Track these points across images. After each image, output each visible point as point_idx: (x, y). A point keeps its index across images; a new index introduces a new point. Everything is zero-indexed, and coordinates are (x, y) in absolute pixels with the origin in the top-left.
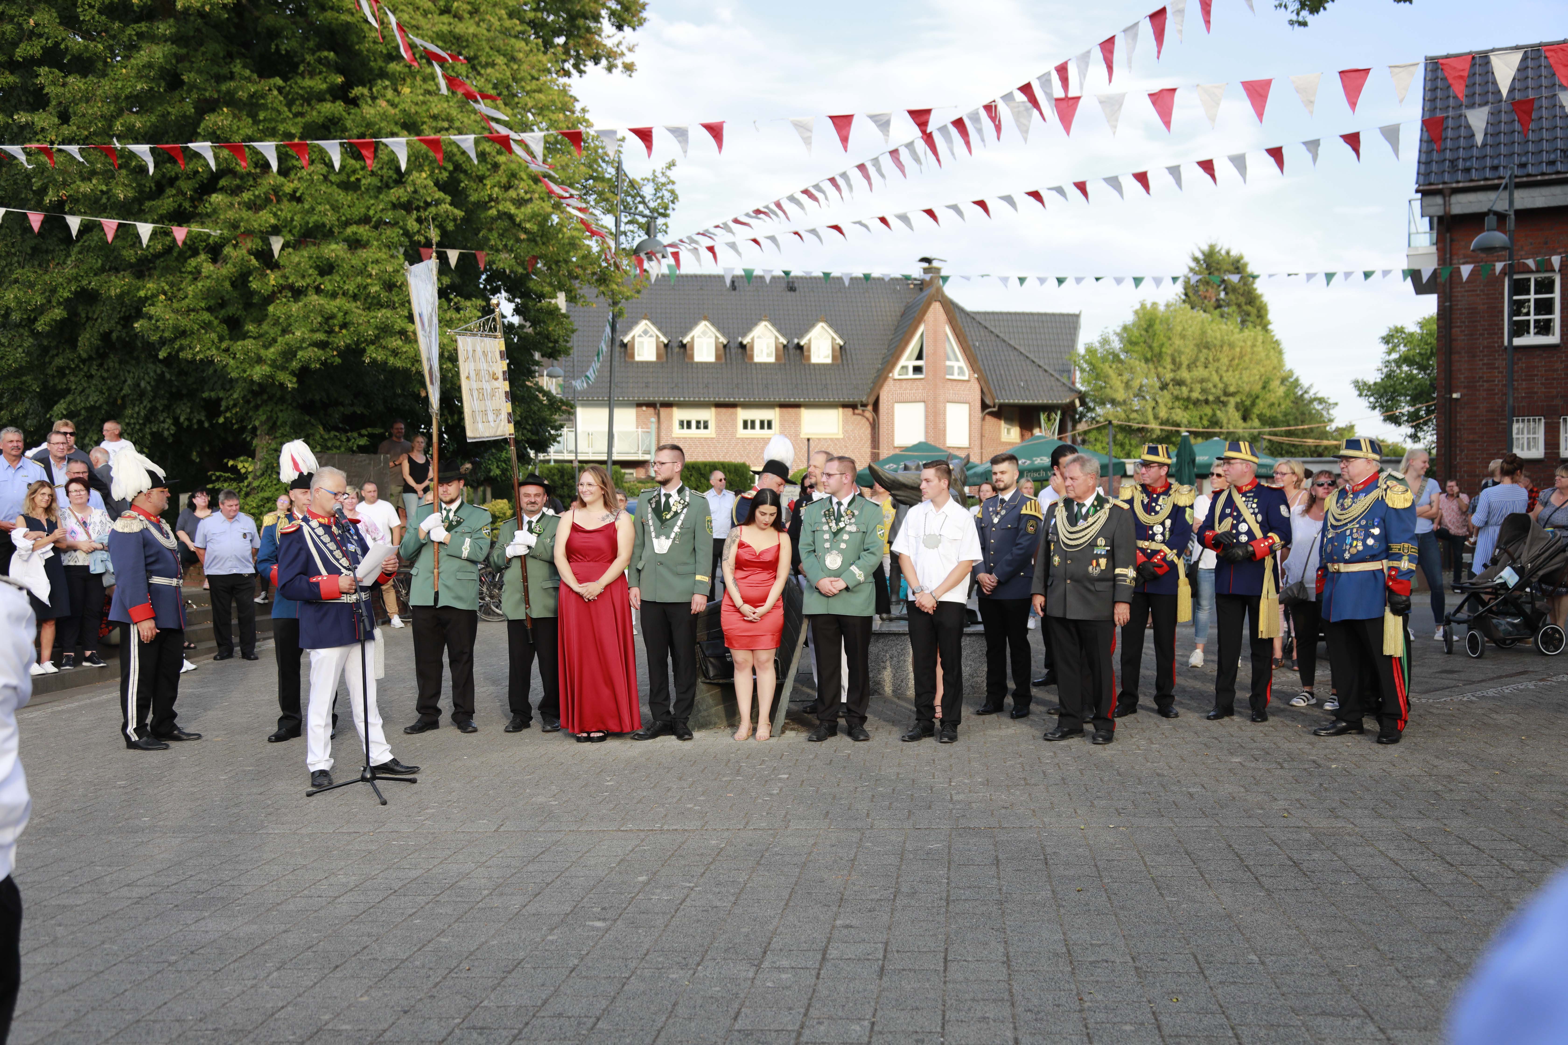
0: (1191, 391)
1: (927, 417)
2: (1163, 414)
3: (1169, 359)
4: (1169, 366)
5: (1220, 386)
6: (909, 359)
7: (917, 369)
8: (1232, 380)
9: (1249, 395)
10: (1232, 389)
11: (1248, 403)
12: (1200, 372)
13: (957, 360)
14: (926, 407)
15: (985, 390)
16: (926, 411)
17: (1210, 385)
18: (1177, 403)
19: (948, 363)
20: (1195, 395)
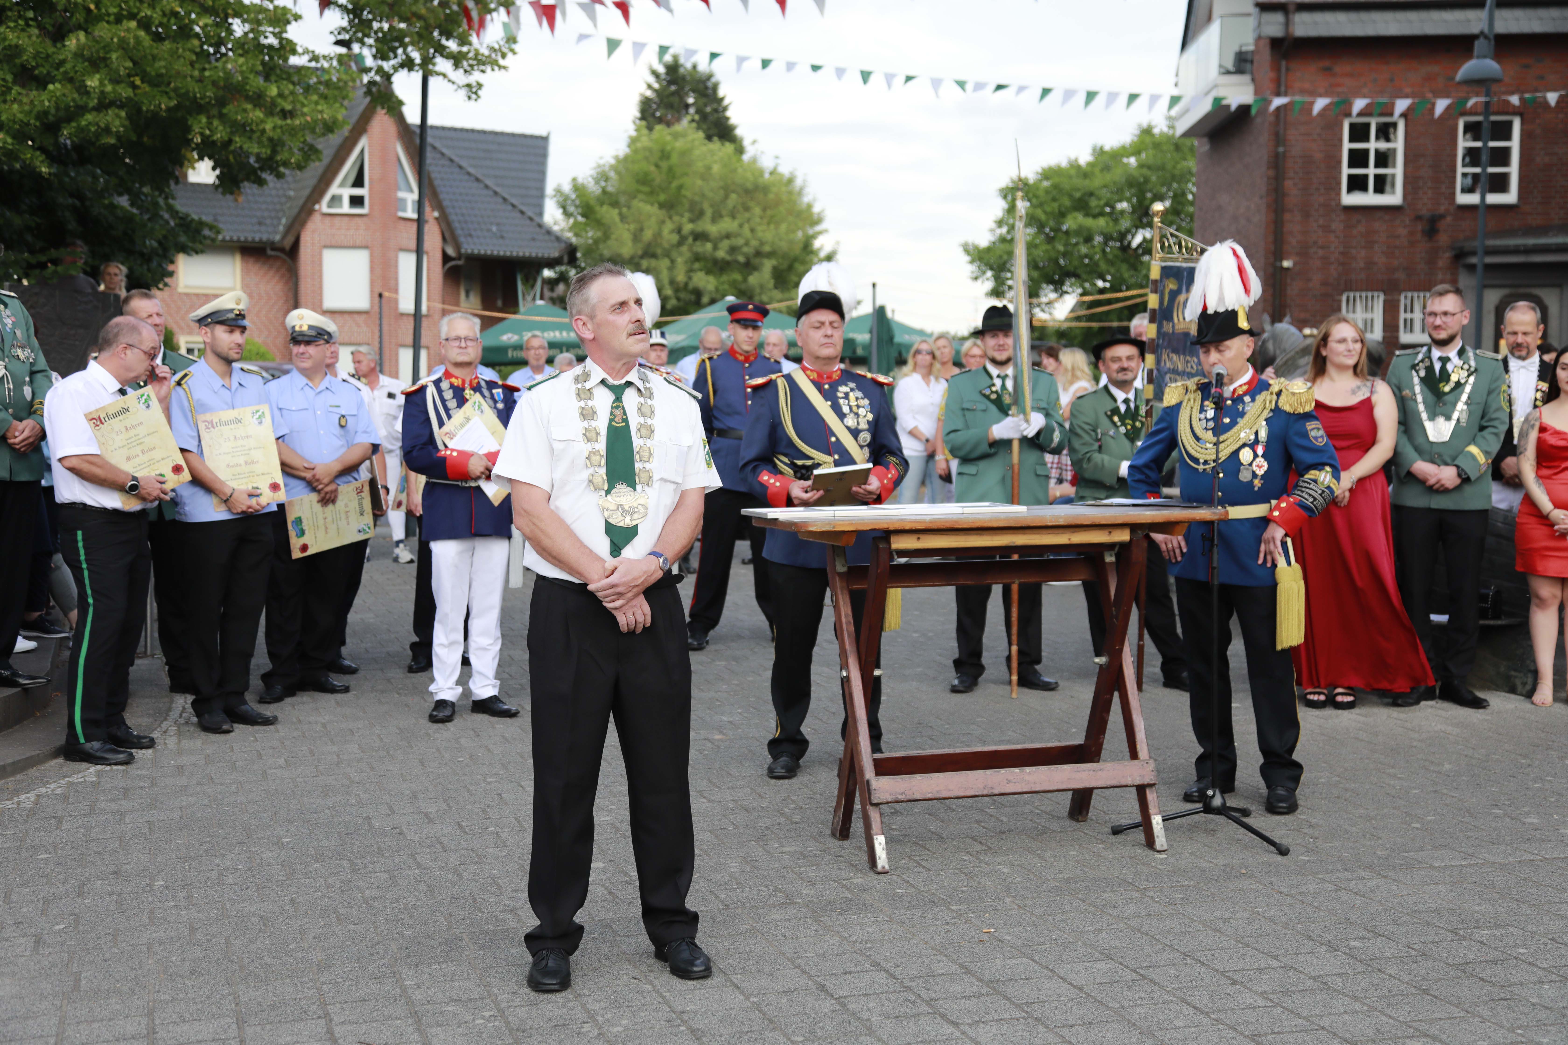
0: (715, 248)
1: (372, 269)
2: (681, 278)
3: (687, 206)
4: (687, 215)
5: (754, 243)
6: (342, 185)
7: (356, 201)
8: (768, 235)
9: (784, 256)
10: (767, 249)
11: (785, 266)
12: (727, 225)
13: (411, 190)
14: (372, 256)
15: (447, 235)
16: (372, 262)
17: (740, 242)
18: (697, 265)
19: (401, 194)
20: (721, 254)
